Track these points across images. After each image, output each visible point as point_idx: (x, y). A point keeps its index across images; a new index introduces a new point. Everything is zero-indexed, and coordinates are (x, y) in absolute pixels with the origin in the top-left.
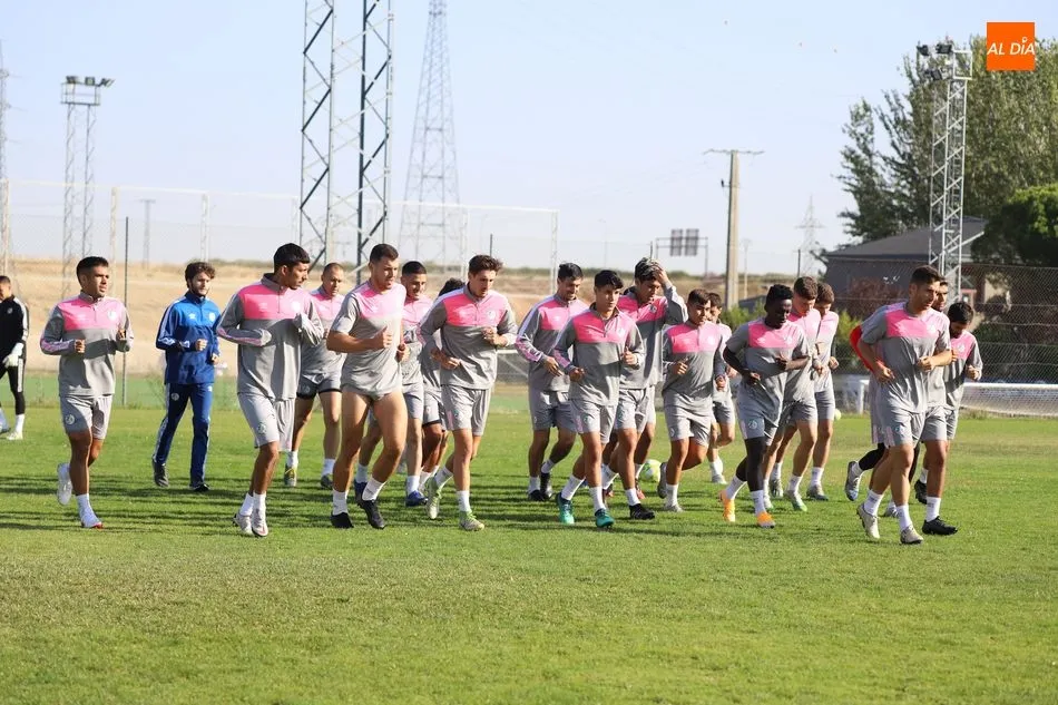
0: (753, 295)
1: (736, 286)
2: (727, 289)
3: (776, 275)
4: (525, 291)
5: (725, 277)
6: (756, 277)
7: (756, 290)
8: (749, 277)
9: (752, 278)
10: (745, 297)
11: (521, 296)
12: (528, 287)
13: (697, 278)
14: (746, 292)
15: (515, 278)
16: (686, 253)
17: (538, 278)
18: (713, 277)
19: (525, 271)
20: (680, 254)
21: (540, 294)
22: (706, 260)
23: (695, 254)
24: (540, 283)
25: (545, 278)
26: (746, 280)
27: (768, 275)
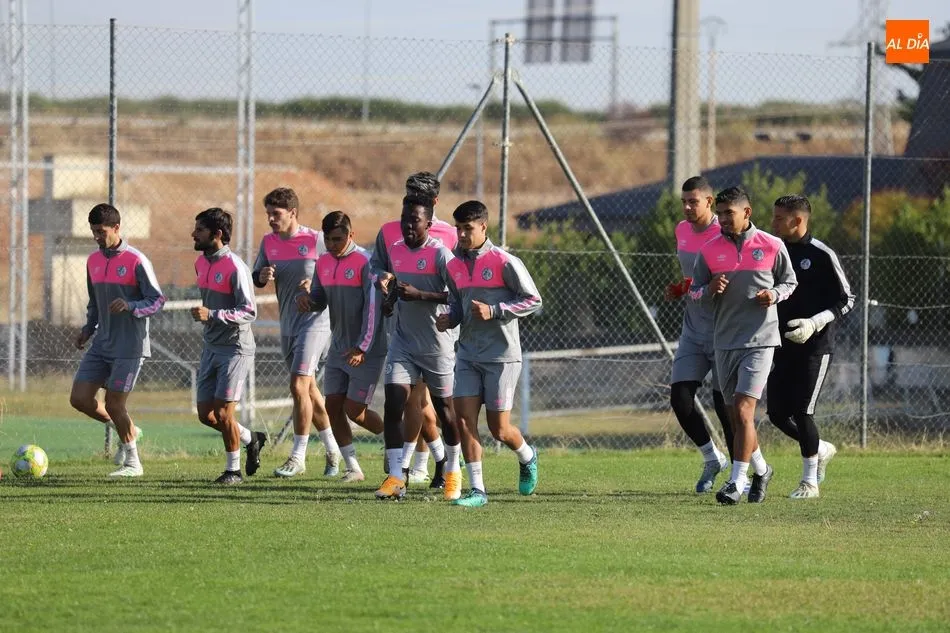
0: (732, 158)
1: (695, 133)
2: (671, 144)
3: (789, 105)
4: (171, 156)
5: (667, 115)
6: (737, 110)
7: (738, 142)
8: (720, 111)
9: (728, 115)
10: (712, 164)
11: (158, 168)
12: (176, 147)
13: (592, 117)
14: (712, 150)
15: (141, 123)
16: (564, 58)
17: (199, 123)
18: (631, 114)
19: (168, 106)
20: (548, 58)
21: (206, 163)
22: (614, 73)
23: (586, 57)
24: (206, 135)
25: (221, 124)
26: (712, 120)
27: (769, 104)
